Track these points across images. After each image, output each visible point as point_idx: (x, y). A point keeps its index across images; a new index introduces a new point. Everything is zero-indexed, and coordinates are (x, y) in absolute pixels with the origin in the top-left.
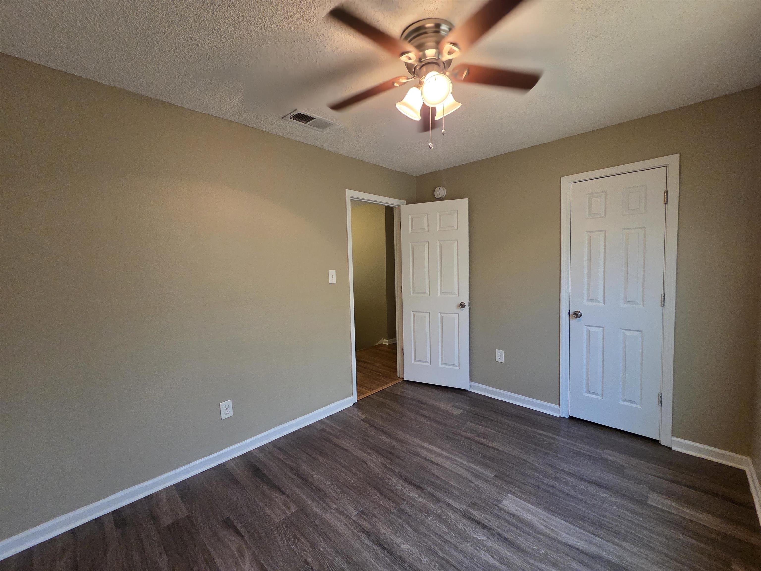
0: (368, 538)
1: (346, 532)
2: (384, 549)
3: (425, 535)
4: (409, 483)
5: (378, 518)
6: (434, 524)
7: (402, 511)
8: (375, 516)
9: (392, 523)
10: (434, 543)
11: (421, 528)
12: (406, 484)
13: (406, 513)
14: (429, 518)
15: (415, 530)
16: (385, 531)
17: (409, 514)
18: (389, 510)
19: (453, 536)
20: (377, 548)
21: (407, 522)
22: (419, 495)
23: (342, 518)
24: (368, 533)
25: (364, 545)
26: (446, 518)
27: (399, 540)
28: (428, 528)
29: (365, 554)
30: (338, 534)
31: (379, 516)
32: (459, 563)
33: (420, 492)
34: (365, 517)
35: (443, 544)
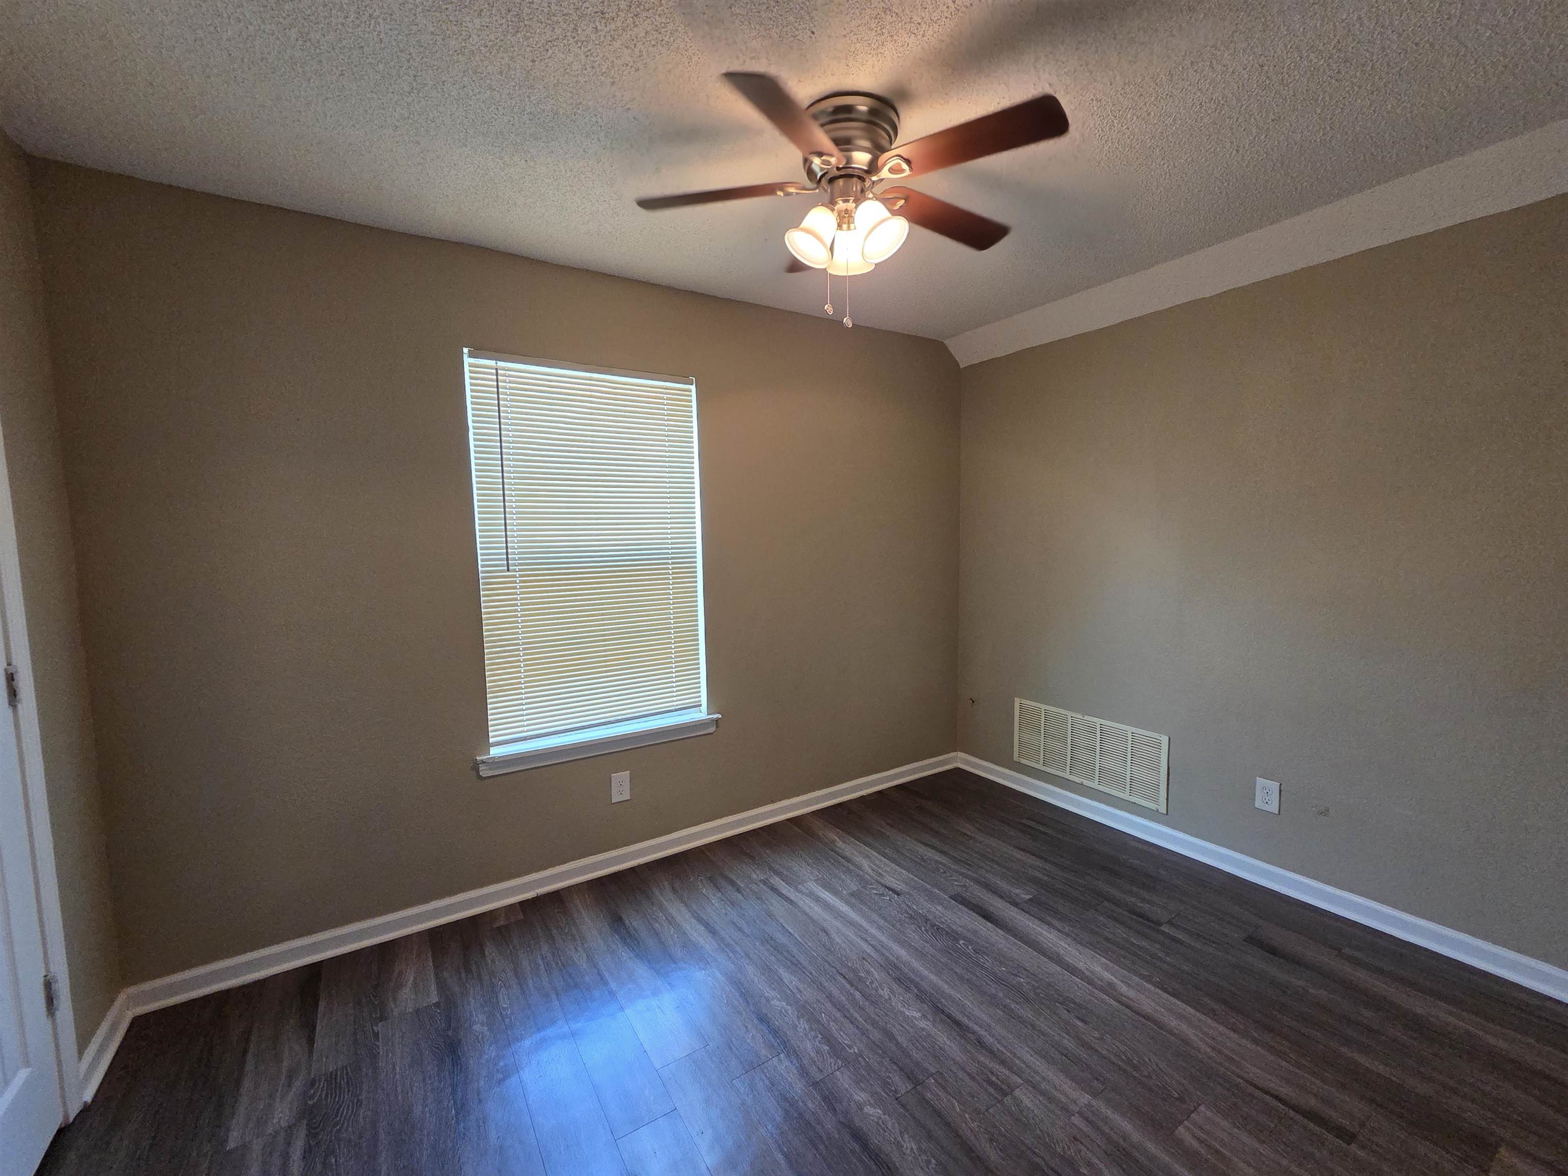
0: (980, 1038)
1: (1027, 1055)
2: (949, 1016)
3: (874, 1023)
4: (877, 1155)
5: (964, 1070)
6: (851, 1040)
7: (910, 1076)
8: (973, 1078)
9: (935, 1057)
10: (863, 1009)
11: (876, 1035)
12: (887, 1155)
13: (901, 1069)
14: (856, 1051)
15: (891, 1037)
16: (948, 1043)
17: (895, 1067)
18: (940, 1084)
19: (825, 1014)
20: (965, 1020)
21: (903, 1051)
22: (861, 1109)
23: (1044, 1086)
24: (980, 1043)
25: (988, 1028)
26: (822, 1045)
27: (922, 1024)
28: (864, 1033)
29: (984, 1017)
30: (1042, 1054)
31: (961, 1074)
32: (835, 980)
33: (857, 1121)
34: (994, 1079)
35: (848, 1006)
